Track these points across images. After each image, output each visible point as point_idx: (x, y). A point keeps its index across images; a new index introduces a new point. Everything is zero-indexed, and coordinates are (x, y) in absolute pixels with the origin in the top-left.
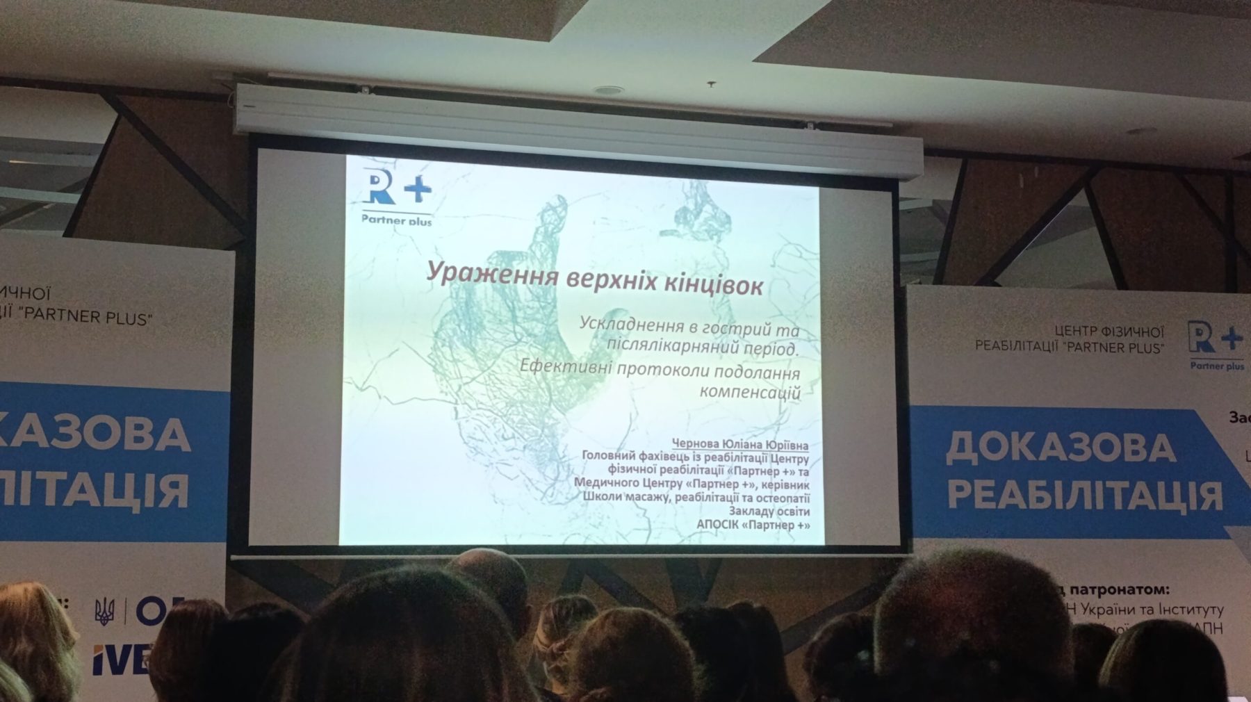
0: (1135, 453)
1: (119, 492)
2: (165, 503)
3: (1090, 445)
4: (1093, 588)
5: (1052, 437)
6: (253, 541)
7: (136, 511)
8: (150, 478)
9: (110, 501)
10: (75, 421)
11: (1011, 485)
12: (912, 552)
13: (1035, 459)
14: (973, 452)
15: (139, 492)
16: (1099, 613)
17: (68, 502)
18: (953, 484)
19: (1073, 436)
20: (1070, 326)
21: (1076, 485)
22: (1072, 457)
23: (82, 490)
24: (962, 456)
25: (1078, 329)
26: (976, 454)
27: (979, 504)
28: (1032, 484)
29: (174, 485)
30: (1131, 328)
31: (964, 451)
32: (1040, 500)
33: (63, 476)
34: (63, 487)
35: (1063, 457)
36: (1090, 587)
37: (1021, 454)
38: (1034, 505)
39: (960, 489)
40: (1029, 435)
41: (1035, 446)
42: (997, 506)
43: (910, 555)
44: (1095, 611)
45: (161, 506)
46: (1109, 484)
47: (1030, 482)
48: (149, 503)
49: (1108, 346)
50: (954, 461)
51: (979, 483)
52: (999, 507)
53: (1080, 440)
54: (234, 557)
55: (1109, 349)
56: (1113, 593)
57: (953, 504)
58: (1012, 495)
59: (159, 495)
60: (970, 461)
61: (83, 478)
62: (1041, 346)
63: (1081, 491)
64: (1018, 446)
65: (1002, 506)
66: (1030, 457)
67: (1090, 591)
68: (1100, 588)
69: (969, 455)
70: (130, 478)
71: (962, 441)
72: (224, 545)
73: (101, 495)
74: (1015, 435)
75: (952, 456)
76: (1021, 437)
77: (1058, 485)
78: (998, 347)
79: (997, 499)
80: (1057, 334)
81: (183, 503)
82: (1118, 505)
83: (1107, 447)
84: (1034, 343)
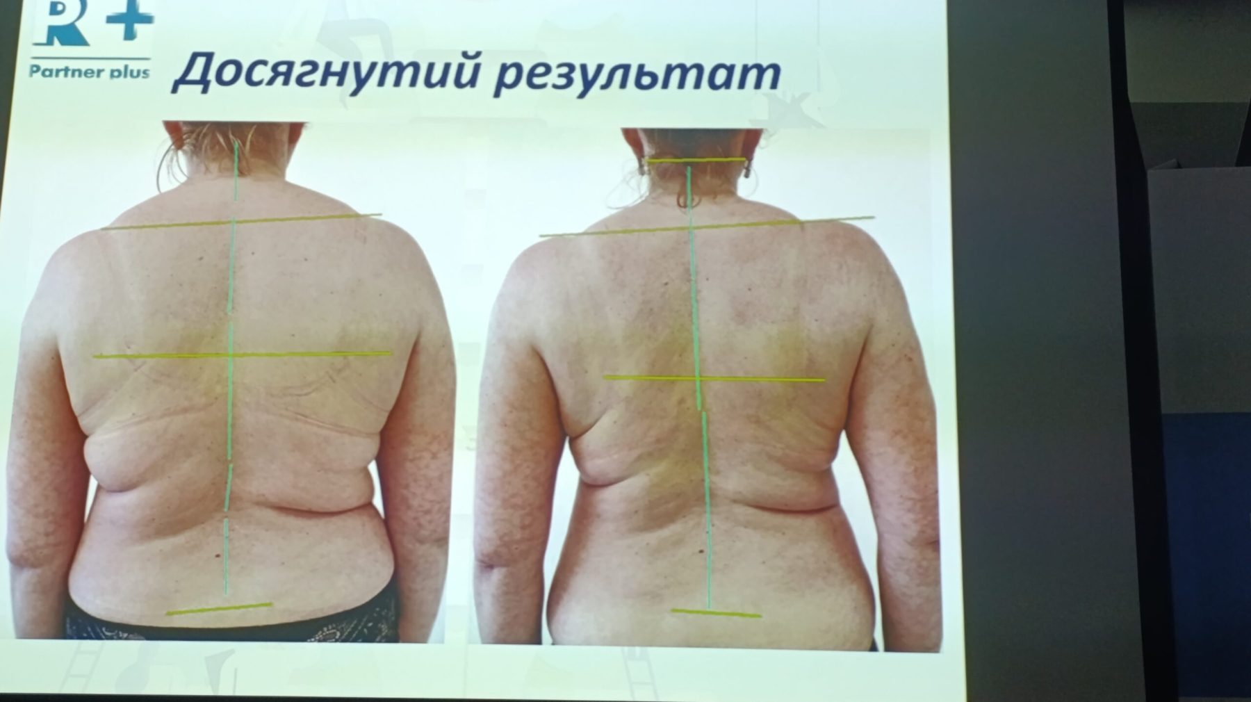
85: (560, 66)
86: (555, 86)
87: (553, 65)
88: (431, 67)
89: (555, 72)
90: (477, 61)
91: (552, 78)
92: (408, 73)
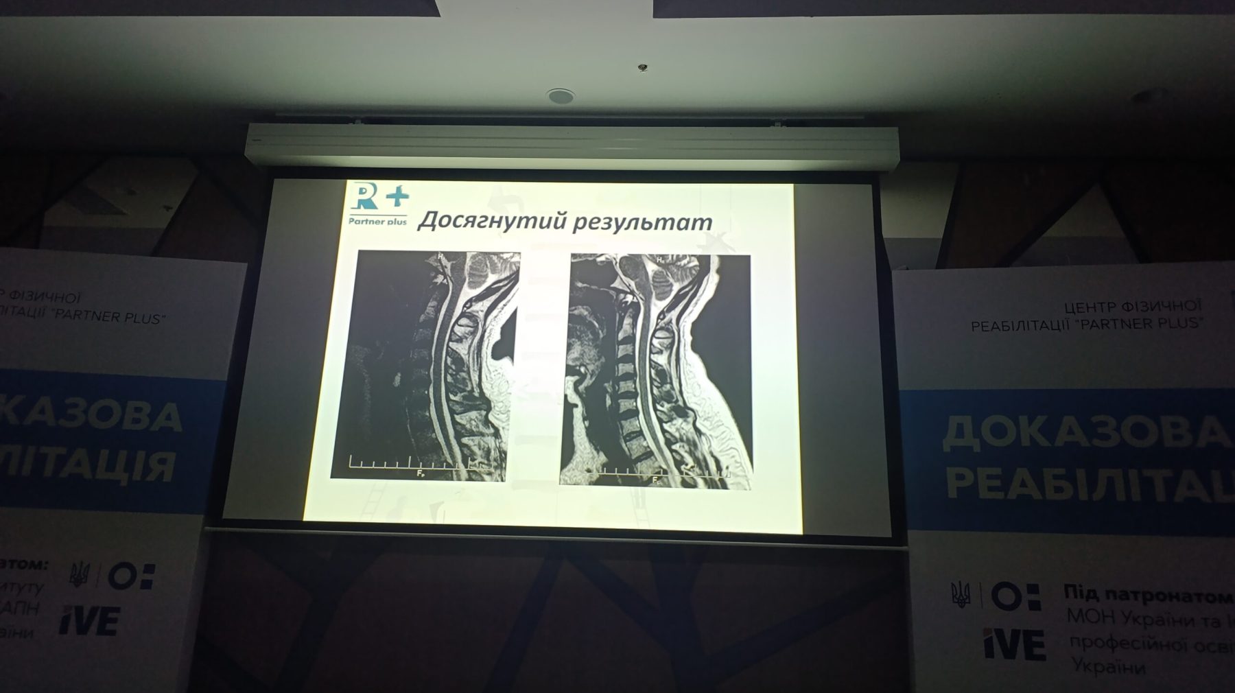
0: (1177, 437)
1: (111, 467)
2: (151, 477)
3: (1118, 429)
4: (1135, 593)
5: (1069, 421)
6: (226, 515)
7: (124, 483)
8: (141, 455)
9: (101, 475)
10: (82, 402)
11: (1022, 473)
12: (907, 545)
13: (1050, 445)
14: (974, 437)
15: (129, 467)
16: (1145, 624)
17: (64, 474)
18: (951, 472)
19: (1095, 419)
20: (1083, 303)
21: (1104, 474)
22: (1096, 442)
23: (78, 464)
24: (961, 443)
25: (1093, 306)
26: (977, 440)
27: (984, 494)
28: (1048, 473)
29: (162, 461)
30: (1158, 302)
31: (963, 437)
32: (1059, 490)
33: (62, 451)
34: (61, 461)
35: (1084, 442)
36: (1132, 592)
37: (1032, 438)
38: (1051, 495)
39: (960, 477)
40: (1040, 420)
41: (1049, 431)
42: (1006, 495)
43: (904, 548)
44: (1141, 620)
45: (148, 479)
46: (1148, 473)
47: (1045, 470)
48: (137, 476)
49: (1132, 323)
50: (951, 447)
51: (983, 472)
52: (1008, 497)
53: (1105, 424)
54: (207, 528)
55: (1132, 326)
56: (1162, 600)
57: (953, 494)
58: (1023, 484)
59: (147, 470)
60: (971, 448)
61: (81, 454)
62: (1049, 324)
63: (1111, 481)
64: (1029, 430)
65: (1012, 495)
66: (1043, 442)
67: (1131, 596)
68: (1144, 593)
69: (969, 440)
70: (123, 455)
71: (960, 427)
72: (200, 518)
73: (94, 468)
74: (1023, 420)
75: (949, 442)
76: (1031, 422)
77: (1081, 474)
78: (998, 328)
79: (1005, 488)
80: (1067, 312)
81: (168, 478)
82: (1161, 496)
83: (1139, 431)
84: (1042, 321)
85: (605, 218)
86: (602, 228)
87: (602, 218)
88: (543, 219)
89: (603, 221)
90: (565, 216)
91: (601, 225)
92: (532, 221)
